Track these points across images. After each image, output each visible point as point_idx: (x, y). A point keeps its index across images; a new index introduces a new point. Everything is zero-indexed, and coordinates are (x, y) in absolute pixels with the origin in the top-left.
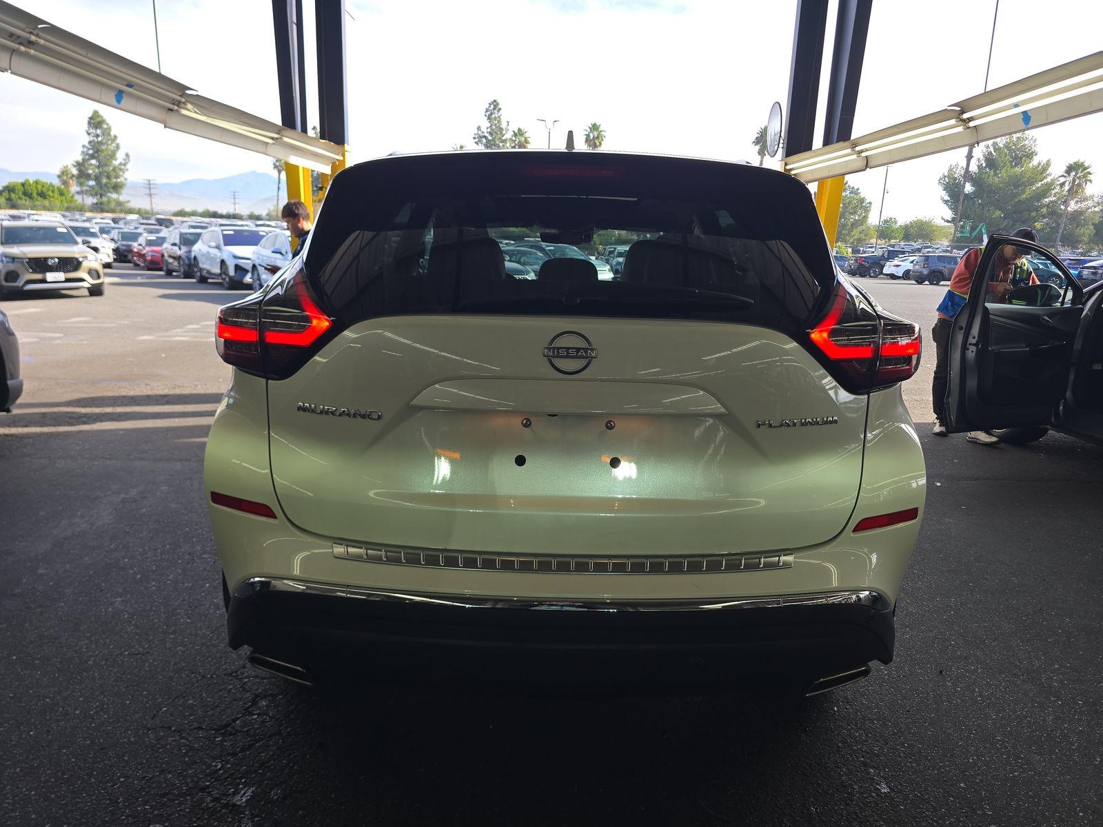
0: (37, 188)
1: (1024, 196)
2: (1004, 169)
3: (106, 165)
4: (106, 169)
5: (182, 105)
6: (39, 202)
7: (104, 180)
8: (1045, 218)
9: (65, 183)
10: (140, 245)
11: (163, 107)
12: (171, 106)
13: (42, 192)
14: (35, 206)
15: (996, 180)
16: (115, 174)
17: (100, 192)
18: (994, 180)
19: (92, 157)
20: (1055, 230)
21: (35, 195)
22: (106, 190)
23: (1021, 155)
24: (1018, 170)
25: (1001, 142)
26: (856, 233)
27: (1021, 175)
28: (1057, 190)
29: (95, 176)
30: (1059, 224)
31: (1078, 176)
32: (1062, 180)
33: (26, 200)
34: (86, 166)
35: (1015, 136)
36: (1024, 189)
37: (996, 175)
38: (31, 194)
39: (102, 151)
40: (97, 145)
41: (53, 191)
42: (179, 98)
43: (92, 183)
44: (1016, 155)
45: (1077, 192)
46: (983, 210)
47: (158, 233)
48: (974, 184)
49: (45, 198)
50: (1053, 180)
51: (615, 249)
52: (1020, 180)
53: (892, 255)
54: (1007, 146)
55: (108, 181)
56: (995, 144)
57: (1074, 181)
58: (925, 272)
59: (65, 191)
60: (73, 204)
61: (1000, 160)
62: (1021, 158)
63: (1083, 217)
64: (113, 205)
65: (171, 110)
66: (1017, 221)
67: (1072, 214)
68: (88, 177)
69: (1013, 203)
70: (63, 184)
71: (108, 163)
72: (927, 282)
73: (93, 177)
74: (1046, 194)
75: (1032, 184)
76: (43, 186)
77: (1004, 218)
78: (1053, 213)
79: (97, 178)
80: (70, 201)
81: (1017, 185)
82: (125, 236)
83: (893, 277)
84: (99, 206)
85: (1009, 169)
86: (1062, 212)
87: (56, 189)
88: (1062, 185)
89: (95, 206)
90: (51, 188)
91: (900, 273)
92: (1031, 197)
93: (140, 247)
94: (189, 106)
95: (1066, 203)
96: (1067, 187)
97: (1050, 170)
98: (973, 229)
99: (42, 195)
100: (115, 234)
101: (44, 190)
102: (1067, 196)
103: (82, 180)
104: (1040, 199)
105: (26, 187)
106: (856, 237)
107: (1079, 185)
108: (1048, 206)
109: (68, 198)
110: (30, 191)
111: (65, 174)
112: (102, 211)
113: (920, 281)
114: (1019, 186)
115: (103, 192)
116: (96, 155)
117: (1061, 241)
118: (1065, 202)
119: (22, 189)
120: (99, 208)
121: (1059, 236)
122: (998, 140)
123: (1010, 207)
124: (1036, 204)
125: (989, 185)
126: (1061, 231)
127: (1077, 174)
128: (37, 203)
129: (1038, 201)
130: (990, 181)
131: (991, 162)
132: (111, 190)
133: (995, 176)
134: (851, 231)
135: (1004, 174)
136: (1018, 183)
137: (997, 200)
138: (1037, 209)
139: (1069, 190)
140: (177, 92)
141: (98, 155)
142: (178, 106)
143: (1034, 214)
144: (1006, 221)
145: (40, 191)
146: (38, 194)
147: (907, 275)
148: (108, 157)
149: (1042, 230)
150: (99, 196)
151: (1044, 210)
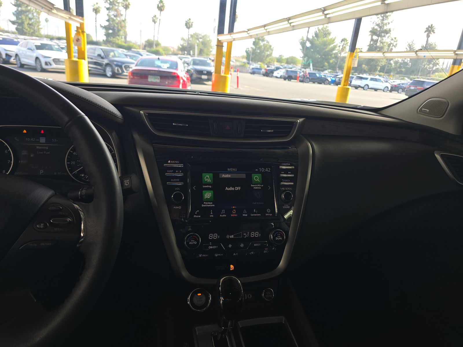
15: (318, 42)
18: (317, 42)
20: (336, 63)
23: (326, 33)
24: (325, 39)
25: (321, 27)
26: (268, 60)
35: (325, 25)
37: (318, 40)
50: (337, 44)
53: (277, 69)
54: (322, 29)
56: (318, 28)
58: (287, 76)
72: (287, 80)
75: (330, 45)
78: (336, 57)
81: (325, 45)
83: (277, 77)
88: (339, 46)
91: (279, 76)
95: (340, 53)
96: (341, 47)
97: (335, 41)
98: (307, 61)
102: (341, 51)
106: (268, 61)
107: (345, 47)
108: (334, 54)
113: (285, 79)
117: (338, 68)
121: (337, 66)
122: (319, 26)
126: (338, 64)
131: (317, 35)
134: (266, 58)
135: (320, 40)
136: (325, 44)
138: (331, 55)
139: (342, 49)
143: (330, 57)
147: (281, 77)
149: (332, 63)
151: (333, 56)
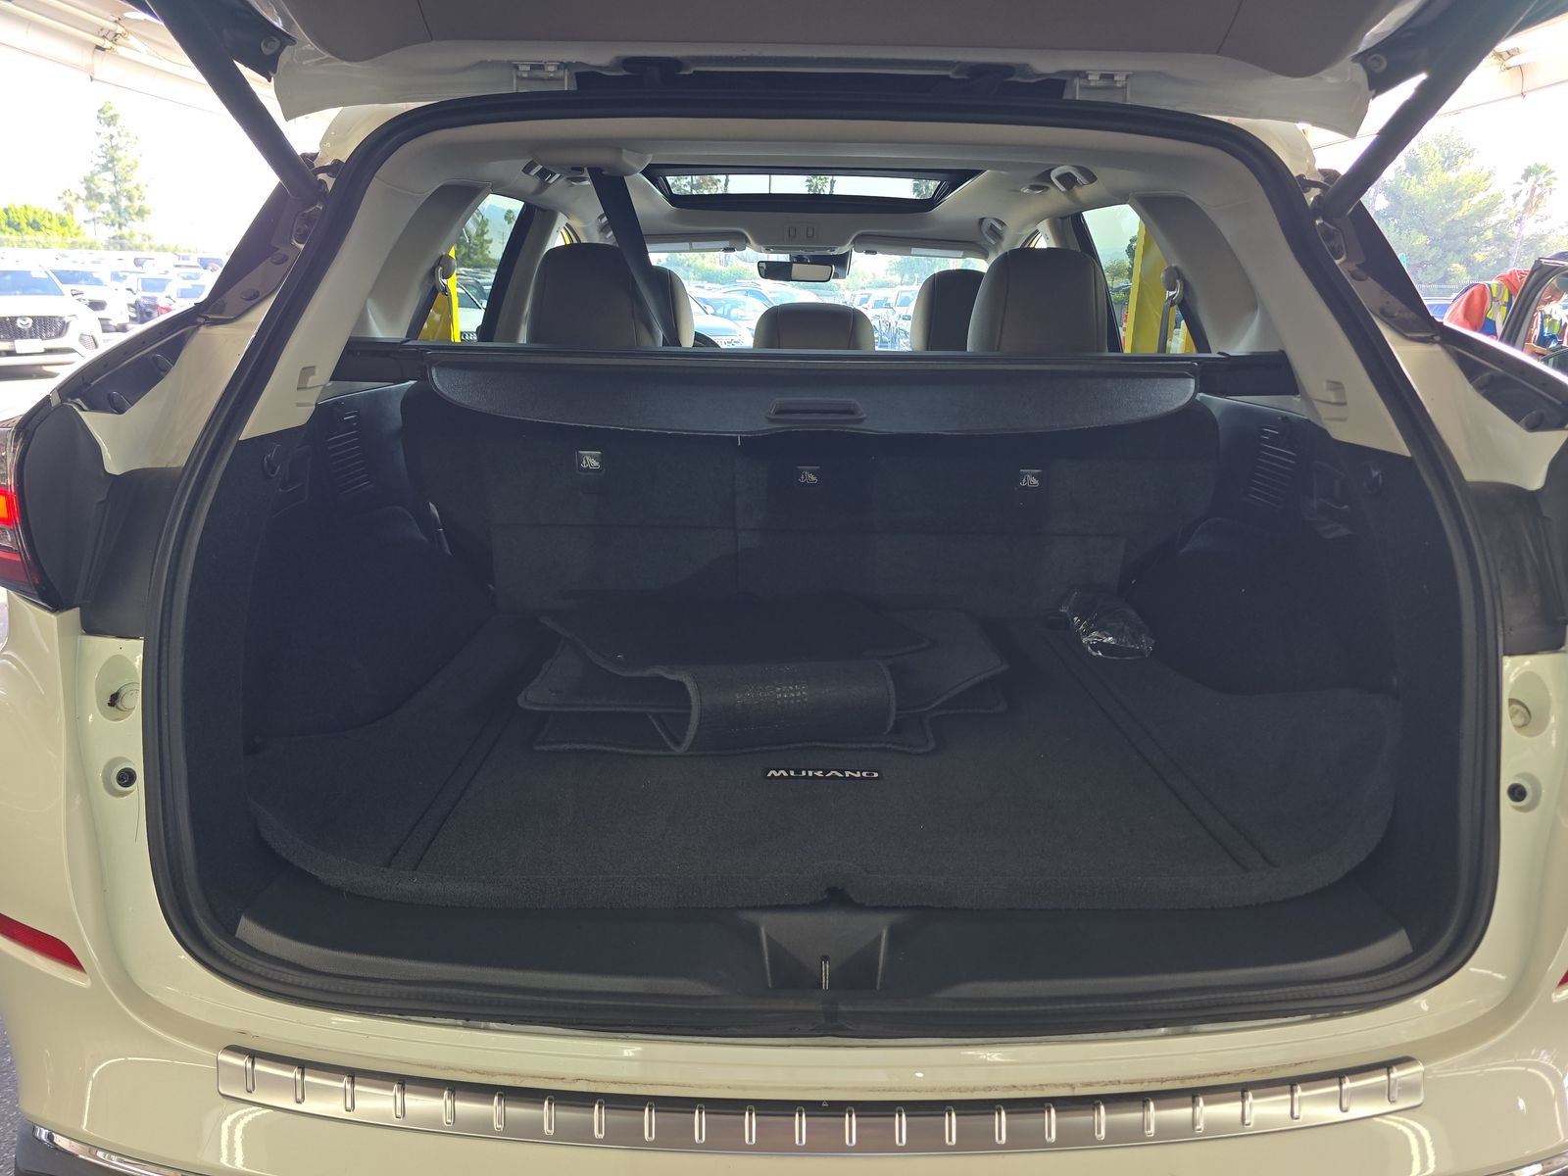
0: (26, 216)
1: (1460, 214)
2: (1433, 173)
3: (125, 180)
4: (126, 186)
5: (120, 40)
6: (31, 235)
7: (124, 203)
8: (1490, 245)
9: (68, 208)
10: (168, 297)
11: (83, 43)
12: (100, 42)
13: (34, 221)
14: (24, 242)
16: (139, 193)
17: (118, 219)
19: (105, 168)
21: (24, 225)
22: (127, 218)
27: (1457, 182)
28: (1509, 202)
29: (110, 196)
30: (1509, 254)
31: (1539, 183)
32: (1517, 188)
33: (11, 233)
34: (96, 182)
36: (1461, 203)
38: (19, 224)
39: (119, 160)
40: (111, 151)
41: (50, 220)
42: (112, 26)
43: (107, 207)
44: (1449, 153)
45: (1537, 206)
46: (1400, 233)
47: (197, 279)
48: (1388, 196)
49: (39, 230)
51: (869, 295)
52: (1454, 190)
55: (129, 204)
57: (1533, 190)
59: (67, 219)
60: (79, 239)
61: (1425, 159)
62: (1457, 158)
63: (1544, 244)
64: (137, 240)
65: (98, 47)
66: (1450, 251)
67: (1527, 240)
68: (99, 197)
69: (1443, 223)
70: (66, 209)
71: (128, 178)
73: (106, 198)
74: (1491, 211)
76: (35, 213)
77: (1431, 246)
79: (113, 200)
80: (76, 234)
82: (148, 285)
84: (118, 240)
85: (1439, 173)
86: (1515, 236)
87: (54, 217)
89: (112, 241)
90: (47, 216)
92: (1471, 215)
93: (169, 301)
94: (133, 41)
99: (35, 226)
100: (133, 281)
101: (37, 219)
103: (92, 203)
104: (1484, 217)
105: (11, 215)
109: (74, 230)
110: (17, 220)
111: (68, 193)
112: (122, 248)
114: (1455, 198)
115: (122, 221)
116: (110, 165)
118: (1519, 221)
119: (6, 217)
120: (119, 243)
123: (1440, 230)
124: (1477, 224)
125: (1410, 198)
127: (1538, 179)
128: (26, 237)
129: (1481, 219)
130: (1412, 191)
132: (134, 217)
133: (1419, 183)
137: (1422, 220)
140: (107, 14)
141: (114, 166)
142: (114, 41)
144: (1434, 249)
145: (31, 221)
146: (28, 224)
148: (128, 169)
150: (117, 225)
